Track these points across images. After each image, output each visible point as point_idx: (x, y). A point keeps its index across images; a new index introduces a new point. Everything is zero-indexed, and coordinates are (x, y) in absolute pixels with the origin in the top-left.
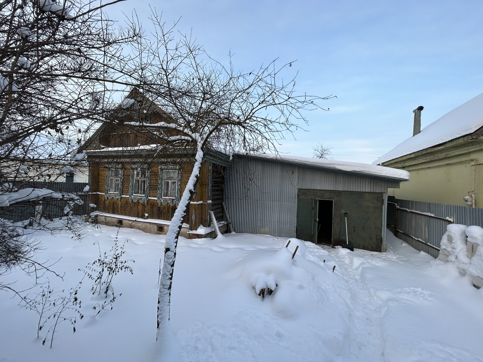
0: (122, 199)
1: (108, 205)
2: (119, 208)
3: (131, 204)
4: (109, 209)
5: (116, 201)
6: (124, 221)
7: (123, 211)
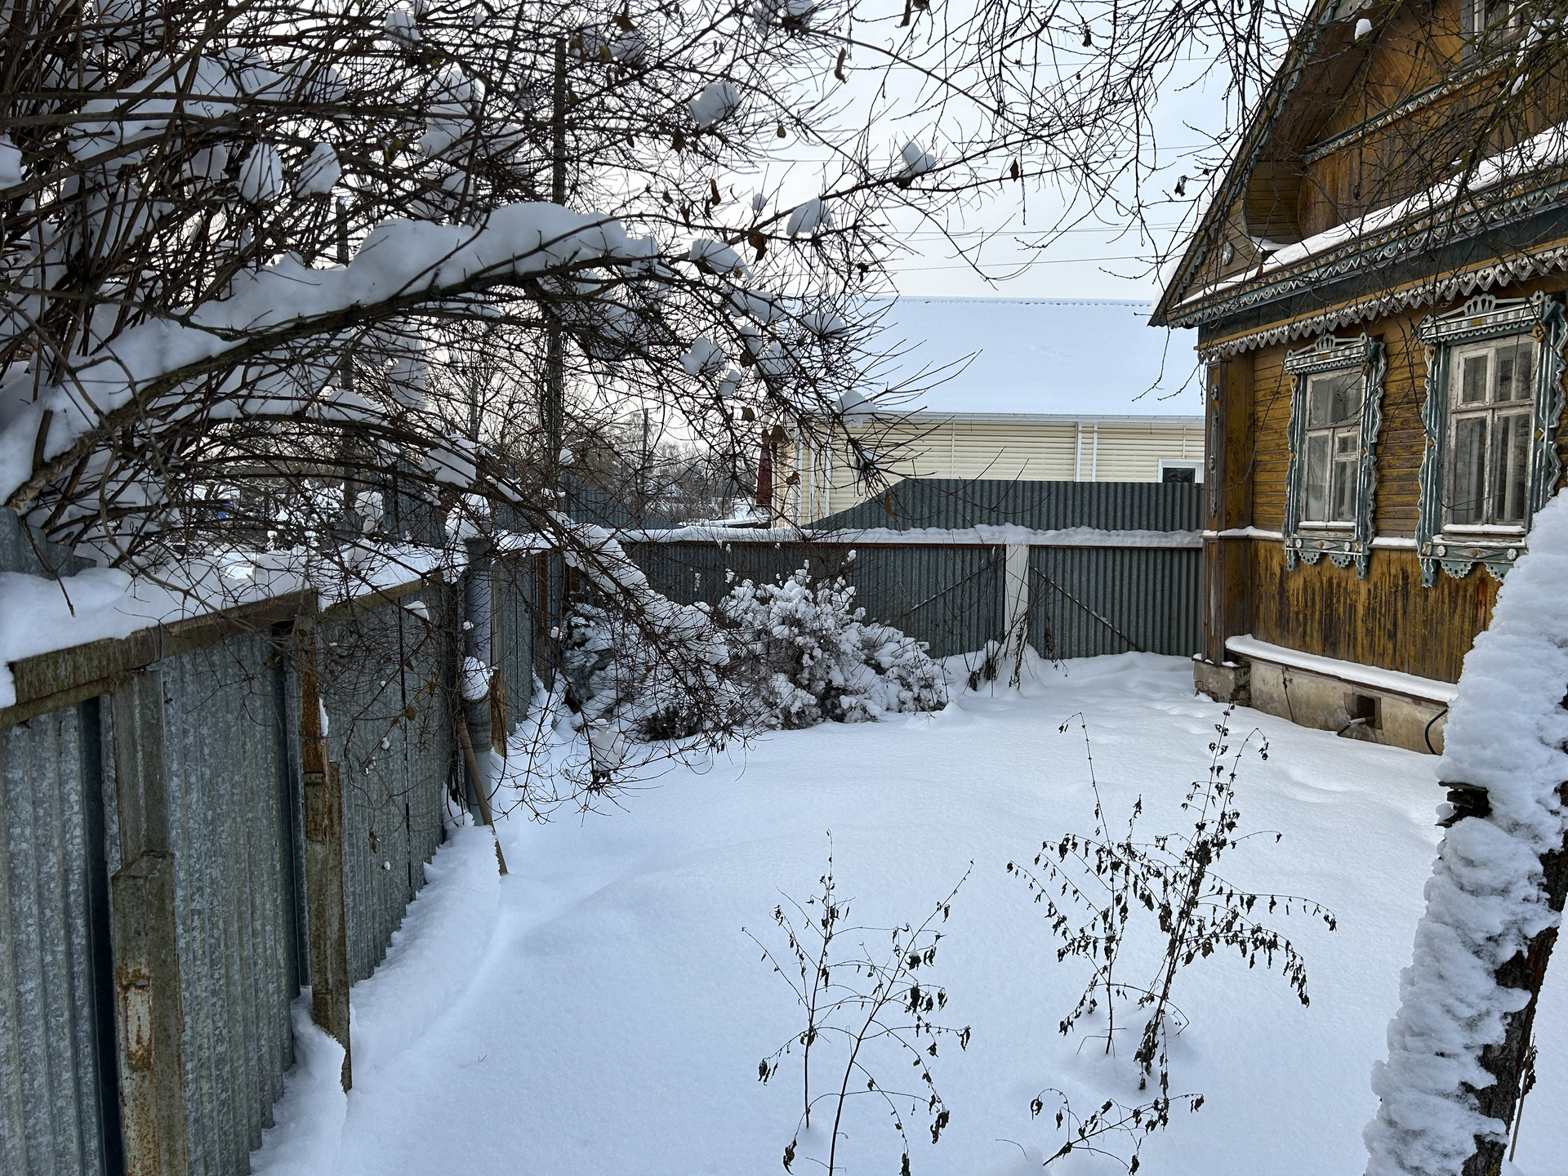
0: (1375, 564)
1: (1302, 604)
2: (1359, 622)
3: (1432, 594)
4: (1305, 624)
5: (1344, 574)
6: (1387, 705)
7: (1382, 641)
